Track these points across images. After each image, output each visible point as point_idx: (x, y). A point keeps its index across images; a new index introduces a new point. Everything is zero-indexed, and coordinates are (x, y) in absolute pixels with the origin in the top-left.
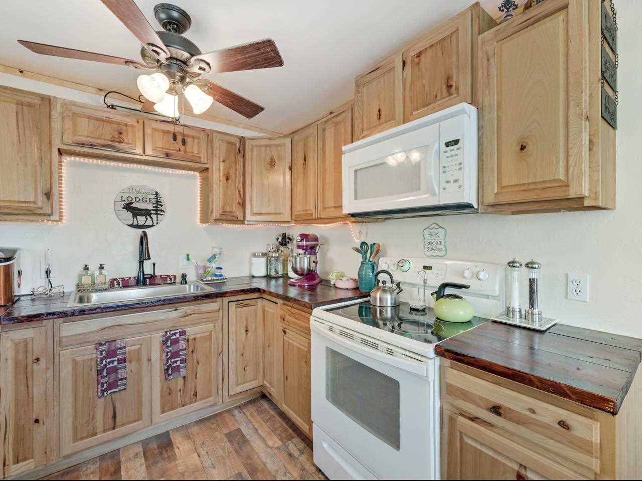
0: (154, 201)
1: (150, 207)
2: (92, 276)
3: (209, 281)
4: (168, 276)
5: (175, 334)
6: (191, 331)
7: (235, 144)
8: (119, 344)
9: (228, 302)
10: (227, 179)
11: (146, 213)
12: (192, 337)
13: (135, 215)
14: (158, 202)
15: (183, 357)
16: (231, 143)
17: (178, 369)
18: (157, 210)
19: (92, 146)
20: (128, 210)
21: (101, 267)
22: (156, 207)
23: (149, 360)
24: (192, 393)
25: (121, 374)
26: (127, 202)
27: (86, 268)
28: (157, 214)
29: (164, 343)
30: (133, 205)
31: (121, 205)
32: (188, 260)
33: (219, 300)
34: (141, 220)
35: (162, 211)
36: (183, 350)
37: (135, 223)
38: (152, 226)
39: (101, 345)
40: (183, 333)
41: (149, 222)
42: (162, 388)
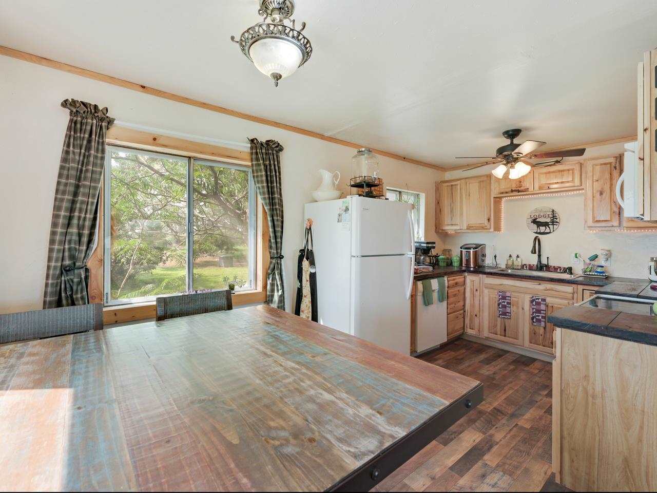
0: (551, 216)
1: (548, 220)
2: (513, 261)
3: (587, 275)
4: (559, 267)
5: (538, 299)
6: (549, 300)
9: (583, 290)
10: (601, 194)
11: (546, 224)
12: (550, 305)
13: (538, 226)
14: (554, 217)
15: (543, 315)
17: (539, 321)
18: (553, 222)
19: (506, 193)
20: (534, 223)
21: (518, 257)
22: (553, 220)
23: (523, 309)
24: (550, 342)
25: (508, 310)
26: (534, 218)
27: (510, 256)
28: (553, 225)
29: (532, 302)
30: (537, 220)
31: (530, 220)
32: (577, 257)
34: (542, 229)
35: (556, 222)
36: (543, 310)
37: (539, 231)
38: (550, 233)
39: (500, 292)
40: (544, 300)
41: (548, 230)
42: (530, 329)
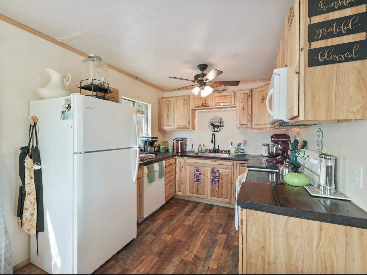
0: (220, 122)
1: (218, 124)
2: (201, 147)
3: (237, 154)
4: (224, 150)
5: (215, 170)
6: (220, 170)
7: (247, 93)
8: (199, 168)
9: (236, 163)
10: (243, 110)
11: (217, 126)
12: (221, 173)
13: (214, 127)
14: (221, 122)
15: (218, 179)
16: (245, 93)
17: (215, 183)
18: (221, 125)
19: (198, 107)
20: (212, 126)
21: (204, 145)
22: (221, 124)
23: (207, 177)
24: (221, 194)
25: (200, 178)
26: (212, 123)
27: (200, 145)
28: (221, 126)
29: (212, 172)
30: (213, 124)
31: (210, 124)
32: (231, 145)
33: (232, 161)
34: (216, 129)
35: (222, 125)
36: (217, 177)
37: (214, 130)
38: (219, 131)
39: (195, 167)
40: (218, 171)
41: (218, 130)
42: (211, 188)
